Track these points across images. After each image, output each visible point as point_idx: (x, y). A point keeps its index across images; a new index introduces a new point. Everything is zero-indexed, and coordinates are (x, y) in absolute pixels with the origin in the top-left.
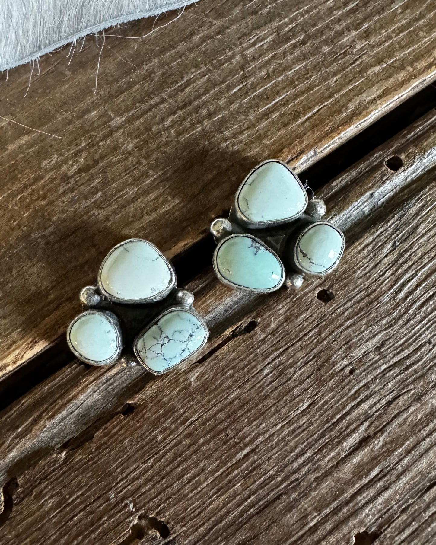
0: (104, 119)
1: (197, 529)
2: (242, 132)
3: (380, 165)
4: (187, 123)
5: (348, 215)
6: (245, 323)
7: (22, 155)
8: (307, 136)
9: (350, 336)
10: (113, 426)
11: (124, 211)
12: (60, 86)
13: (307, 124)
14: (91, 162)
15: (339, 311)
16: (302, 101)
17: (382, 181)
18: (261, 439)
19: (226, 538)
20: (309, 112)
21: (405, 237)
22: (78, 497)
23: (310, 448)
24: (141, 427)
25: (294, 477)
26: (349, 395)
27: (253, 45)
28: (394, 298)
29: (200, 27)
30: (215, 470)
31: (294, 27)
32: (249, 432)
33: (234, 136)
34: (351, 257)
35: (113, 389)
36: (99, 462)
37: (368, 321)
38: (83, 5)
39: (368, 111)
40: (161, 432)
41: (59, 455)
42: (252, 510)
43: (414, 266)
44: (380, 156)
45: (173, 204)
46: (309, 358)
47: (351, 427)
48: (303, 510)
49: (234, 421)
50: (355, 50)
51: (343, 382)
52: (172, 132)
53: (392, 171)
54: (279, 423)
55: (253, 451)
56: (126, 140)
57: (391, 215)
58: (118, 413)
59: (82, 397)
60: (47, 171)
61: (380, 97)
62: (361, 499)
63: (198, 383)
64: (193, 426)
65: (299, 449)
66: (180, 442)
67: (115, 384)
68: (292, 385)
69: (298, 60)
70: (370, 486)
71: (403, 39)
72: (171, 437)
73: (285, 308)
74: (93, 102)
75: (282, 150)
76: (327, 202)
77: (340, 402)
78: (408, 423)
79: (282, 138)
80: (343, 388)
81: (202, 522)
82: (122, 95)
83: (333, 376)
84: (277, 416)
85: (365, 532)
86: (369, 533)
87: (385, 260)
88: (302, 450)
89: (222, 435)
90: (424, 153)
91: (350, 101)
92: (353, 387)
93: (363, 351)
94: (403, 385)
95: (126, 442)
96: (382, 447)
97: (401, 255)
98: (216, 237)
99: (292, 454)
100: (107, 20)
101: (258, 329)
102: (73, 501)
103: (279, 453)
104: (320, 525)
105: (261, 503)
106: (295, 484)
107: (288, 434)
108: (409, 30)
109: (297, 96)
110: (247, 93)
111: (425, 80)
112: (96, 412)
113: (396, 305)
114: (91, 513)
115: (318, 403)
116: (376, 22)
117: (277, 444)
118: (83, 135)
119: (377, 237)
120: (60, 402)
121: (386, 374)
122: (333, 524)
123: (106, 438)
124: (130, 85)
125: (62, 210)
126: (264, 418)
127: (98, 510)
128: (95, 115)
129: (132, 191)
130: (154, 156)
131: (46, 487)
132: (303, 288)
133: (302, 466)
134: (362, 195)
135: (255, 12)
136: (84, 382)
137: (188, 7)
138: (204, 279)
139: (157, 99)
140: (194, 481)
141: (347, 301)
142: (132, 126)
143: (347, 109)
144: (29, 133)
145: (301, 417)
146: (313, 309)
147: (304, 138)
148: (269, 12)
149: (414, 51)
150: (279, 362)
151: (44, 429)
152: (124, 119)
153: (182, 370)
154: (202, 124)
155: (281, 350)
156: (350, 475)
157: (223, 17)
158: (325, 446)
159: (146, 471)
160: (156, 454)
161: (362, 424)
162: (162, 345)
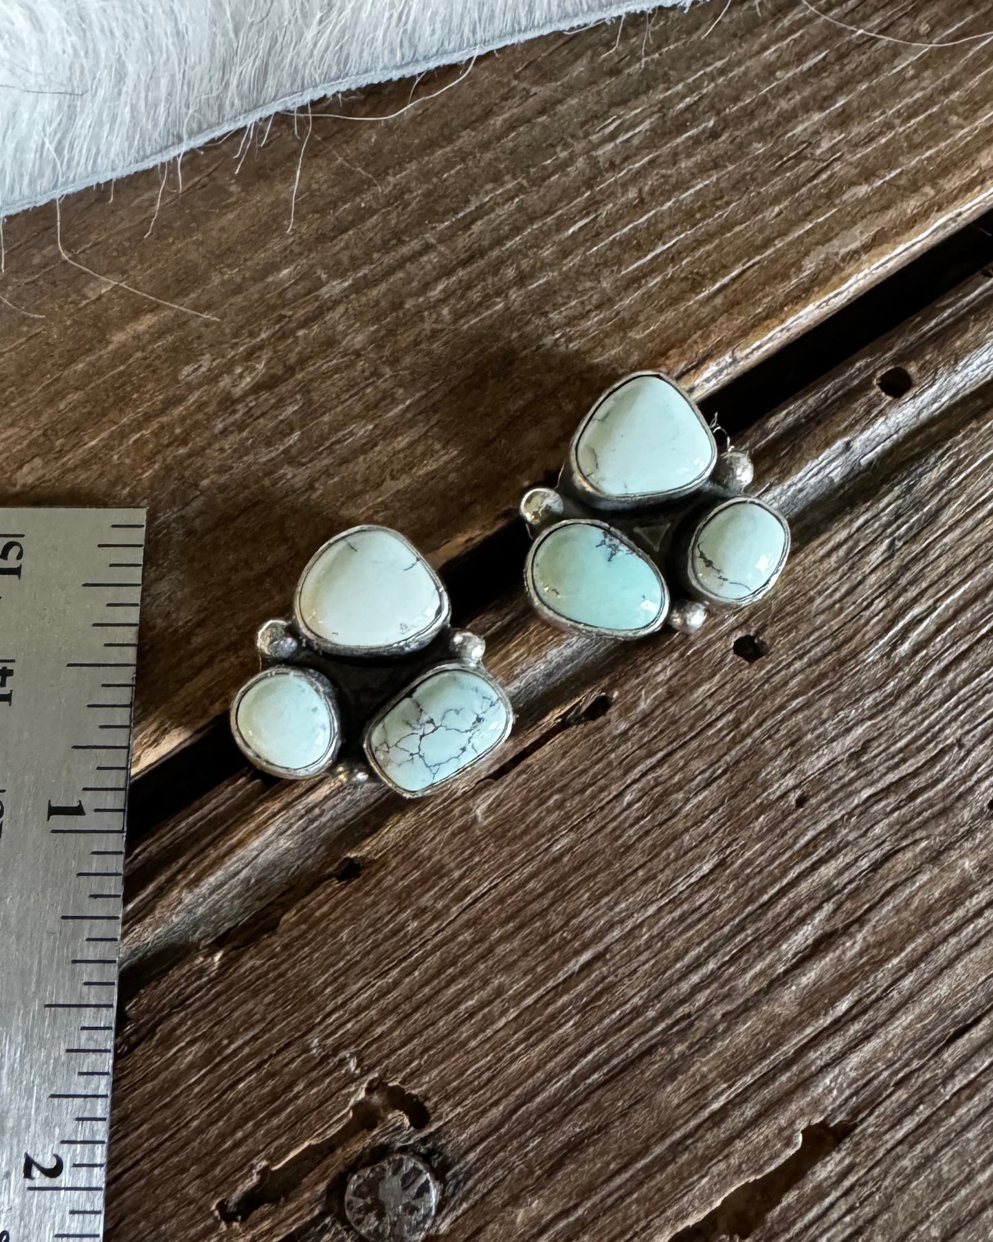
0: (307, 284)
1: (484, 1112)
2: (585, 315)
3: (865, 386)
4: (475, 295)
5: (799, 485)
6: (586, 699)
7: (139, 354)
8: (719, 322)
9: (800, 729)
10: (320, 902)
11: (346, 471)
12: (219, 216)
13: (718, 301)
14: (279, 370)
15: (777, 679)
16: (708, 254)
17: (868, 417)
18: (616, 933)
19: (542, 1131)
20: (723, 276)
21: (915, 531)
22: (246, 1044)
23: (715, 953)
24: (374, 904)
25: (681, 1011)
26: (796, 847)
27: (613, 136)
28: (888, 655)
29: (505, 98)
30: (522, 995)
31: (695, 102)
32: (591, 919)
33: (571, 321)
34: (804, 570)
35: (320, 829)
36: (289, 974)
37: (836, 701)
38: (269, 54)
39: (843, 274)
40: (415, 917)
41: (209, 960)
42: (596, 1076)
43: (931, 591)
44: (867, 366)
45: (445, 458)
46: (714, 772)
47: (798, 913)
48: (698, 1077)
49: (563, 896)
50: (818, 152)
51: (782, 821)
52: (445, 311)
53: (889, 398)
54: (653, 902)
55: (598, 957)
56: (352, 325)
57: (886, 487)
58: (329, 876)
59: (256, 843)
60: (190, 388)
61: (867, 248)
62: (817, 1057)
63: (491, 819)
64: (479, 905)
65: (693, 954)
66: (455, 935)
67: (324, 819)
68: (681, 826)
69: (702, 170)
70: (835, 1032)
71: (916, 131)
72: (435, 925)
73: (669, 672)
74: (285, 249)
75: (668, 350)
76: (756, 459)
77: (777, 863)
78: (913, 907)
79: (667, 328)
80: (784, 833)
81: (495, 1098)
82: (345, 236)
83: (762, 809)
84: (650, 886)
85: (823, 1124)
86: (832, 1125)
87: (873, 578)
88: (698, 957)
89: (538, 924)
90: (956, 363)
91: (807, 254)
92: (803, 833)
93: (824, 760)
94: (904, 829)
95: (344, 935)
96: (861, 954)
97: (904, 568)
98: (530, 525)
99: (678, 966)
100: (316, 86)
101: (613, 712)
102: (235, 1052)
103: (652, 962)
104: (734, 1106)
105: (615, 1061)
106: (683, 1024)
107: (670, 924)
108: (929, 112)
109: (699, 243)
110: (598, 234)
111: (960, 214)
112: (283, 874)
113: (893, 669)
114: (271, 1075)
115: (732, 863)
116: (863, 94)
117: (648, 945)
118: (265, 315)
119: (859, 529)
120: (213, 854)
121: (872, 806)
122: (758, 1107)
123: (304, 927)
124: (362, 215)
125: (220, 466)
126: (623, 890)
127: (286, 1070)
128: (289, 277)
129: (363, 430)
130: (407, 360)
131: (182, 1022)
132: (706, 629)
133: (697, 989)
134: (828, 443)
135: (615, 72)
136: (263, 812)
137: (480, 59)
138: (505, 610)
139: (415, 245)
140: (480, 1016)
141: (795, 659)
142: (364, 299)
143: (800, 269)
144: (154, 308)
145: (698, 891)
146: (726, 674)
147: (712, 328)
148: (646, 69)
149: (938, 154)
150: (655, 779)
151: (179, 908)
152: (346, 284)
153: (459, 793)
154: (506, 297)
155: (660, 755)
156: (795, 1009)
157: (550, 80)
158: (745, 949)
159: (383, 993)
160: (405, 959)
161: (820, 907)
162: (422, 737)
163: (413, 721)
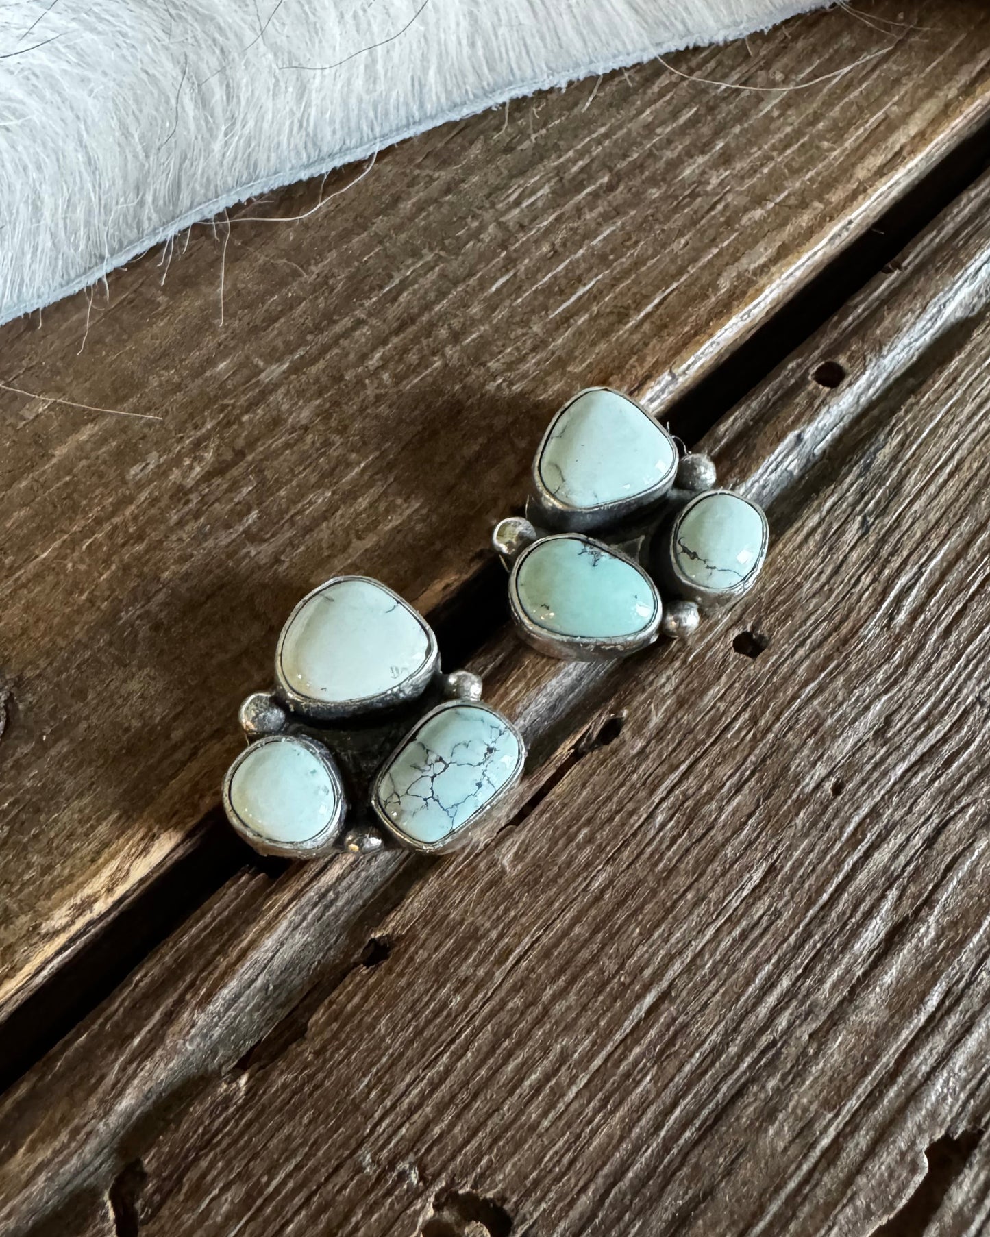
0: (246, 372)
1: (571, 1205)
2: (523, 359)
3: (802, 382)
4: (413, 358)
5: (762, 482)
6: (596, 724)
7: (84, 462)
8: (651, 346)
9: (818, 716)
10: (348, 996)
11: (310, 539)
12: (150, 325)
13: (647, 327)
14: (229, 456)
15: (785, 668)
16: (629, 288)
17: (812, 410)
18: (677, 966)
19: (640, 1212)
20: (647, 305)
21: (883, 505)
22: (289, 1176)
23: (786, 967)
24: (410, 984)
25: (764, 1040)
26: (844, 839)
27: (517, 203)
28: (888, 626)
29: (411, 184)
30: (589, 1056)
31: (587, 165)
32: (647, 956)
33: (510, 366)
34: (785, 559)
35: (336, 916)
36: (327, 1083)
37: (848, 681)
38: (180, 169)
39: (757, 287)
40: (457, 991)
41: (234, 1085)
42: (687, 1134)
43: (914, 557)
44: (799, 366)
45: (409, 512)
46: (742, 775)
47: (864, 907)
48: (799, 1112)
49: (612, 937)
50: (709, 188)
51: (823, 813)
52: (386, 376)
53: (827, 389)
54: (709, 925)
55: (664, 997)
56: (296, 403)
57: (845, 470)
58: (356, 964)
59: (269, 942)
60: (140, 486)
61: (774, 260)
62: (921, 1062)
63: (519, 867)
64: (524, 964)
65: (762, 974)
66: (503, 1003)
67: (340, 903)
68: (720, 838)
69: (606, 218)
70: (933, 1030)
71: (793, 159)
72: (480, 996)
73: (674, 681)
74: (220, 345)
75: (608, 378)
76: (717, 460)
77: (828, 858)
78: (978, 878)
79: (603, 358)
80: (828, 826)
81: (581, 1183)
82: (277, 325)
83: (800, 804)
84: (701, 910)
85: (946, 1138)
86: (956, 1137)
87: (854, 555)
88: (769, 976)
89: (591, 973)
90: (881, 348)
91: (719, 275)
92: (847, 821)
93: (851, 742)
94: (948, 798)
95: (382, 1026)
96: (937, 940)
97: (882, 541)
98: (505, 556)
99: (750, 989)
100: (229, 191)
101: (626, 732)
102: (277, 1190)
103: (722, 991)
104: (845, 1138)
105: (705, 1112)
106: (770, 1055)
107: (732, 946)
108: (802, 141)
109: (615, 281)
110: (520, 287)
111: (850, 222)
112: (304, 973)
113: (896, 639)
114: (322, 1209)
115: (782, 867)
116: (737, 137)
117: (714, 972)
118: (206, 407)
119: (829, 512)
120: (223, 963)
121: (909, 781)
122: (872, 1133)
123: (335, 1026)
124: (290, 305)
125: (180, 557)
126: (675, 918)
127: (340, 1198)
128: (227, 369)
129: (321, 498)
130: (357, 425)
131: (212, 1165)
132: (702, 633)
133: (775, 1012)
134: (780, 438)
135: (509, 149)
136: (271, 907)
137: (382, 154)
138: (496, 651)
139: (346, 322)
140: (547, 1090)
141: (797, 647)
142: (303, 378)
143: (716, 288)
144: (94, 418)
145: (753, 904)
146: (732, 674)
147: (646, 351)
148: (537, 145)
149: (818, 174)
150: (684, 793)
151: (193, 1031)
152: (285, 366)
153: (481, 846)
154: (443, 355)
155: (683, 767)
156: (884, 1014)
157: (450, 164)
158: (818, 956)
159: (434, 1086)
160: (453, 1041)
161: (883, 897)
162: (432, 778)
163: (422, 765)
